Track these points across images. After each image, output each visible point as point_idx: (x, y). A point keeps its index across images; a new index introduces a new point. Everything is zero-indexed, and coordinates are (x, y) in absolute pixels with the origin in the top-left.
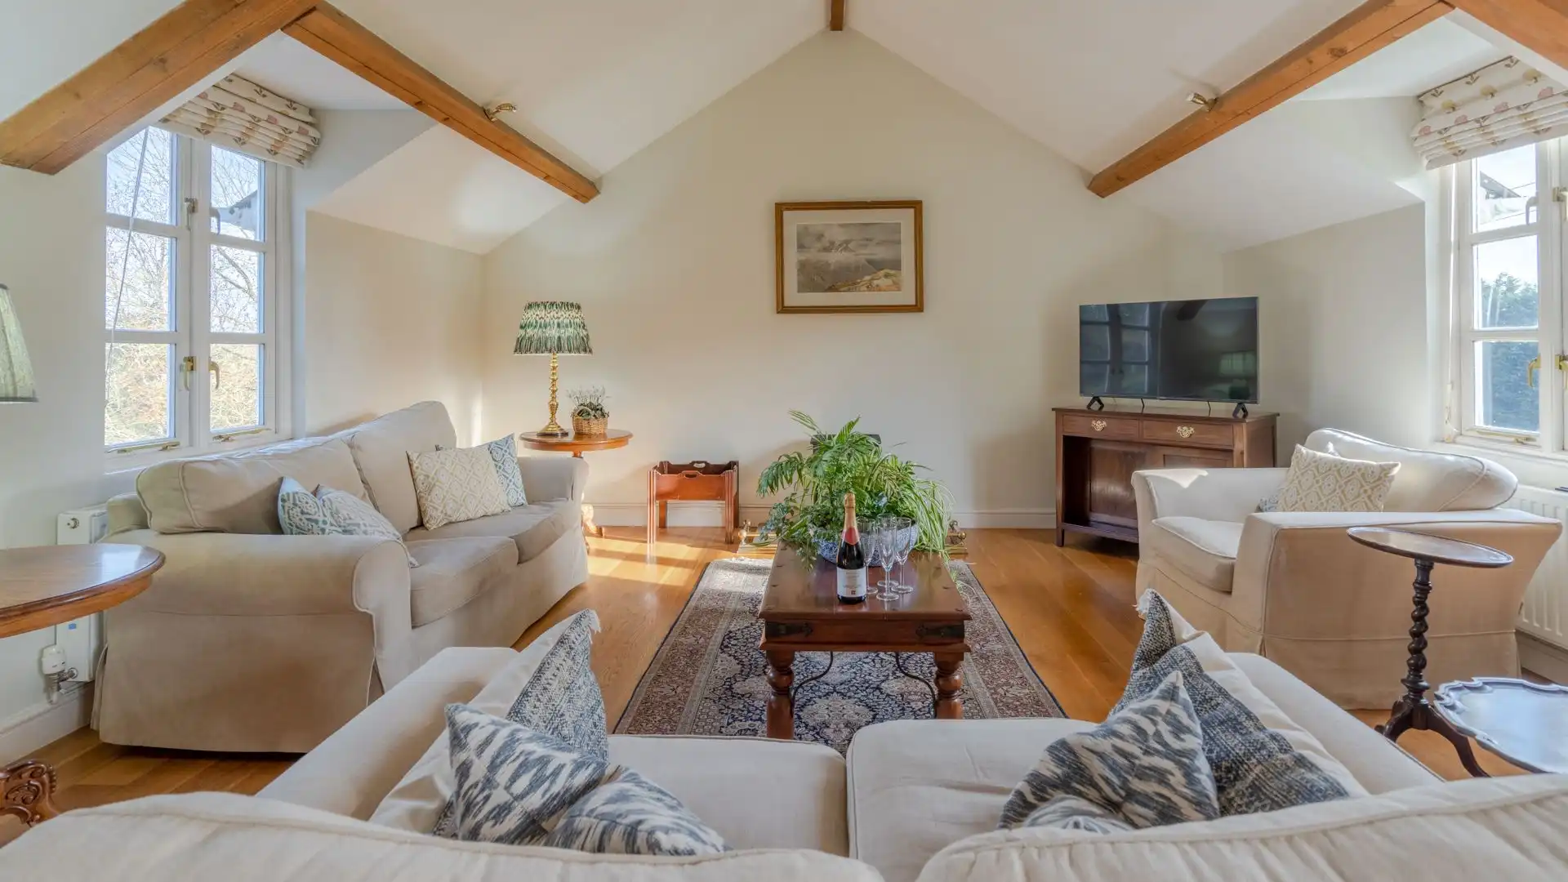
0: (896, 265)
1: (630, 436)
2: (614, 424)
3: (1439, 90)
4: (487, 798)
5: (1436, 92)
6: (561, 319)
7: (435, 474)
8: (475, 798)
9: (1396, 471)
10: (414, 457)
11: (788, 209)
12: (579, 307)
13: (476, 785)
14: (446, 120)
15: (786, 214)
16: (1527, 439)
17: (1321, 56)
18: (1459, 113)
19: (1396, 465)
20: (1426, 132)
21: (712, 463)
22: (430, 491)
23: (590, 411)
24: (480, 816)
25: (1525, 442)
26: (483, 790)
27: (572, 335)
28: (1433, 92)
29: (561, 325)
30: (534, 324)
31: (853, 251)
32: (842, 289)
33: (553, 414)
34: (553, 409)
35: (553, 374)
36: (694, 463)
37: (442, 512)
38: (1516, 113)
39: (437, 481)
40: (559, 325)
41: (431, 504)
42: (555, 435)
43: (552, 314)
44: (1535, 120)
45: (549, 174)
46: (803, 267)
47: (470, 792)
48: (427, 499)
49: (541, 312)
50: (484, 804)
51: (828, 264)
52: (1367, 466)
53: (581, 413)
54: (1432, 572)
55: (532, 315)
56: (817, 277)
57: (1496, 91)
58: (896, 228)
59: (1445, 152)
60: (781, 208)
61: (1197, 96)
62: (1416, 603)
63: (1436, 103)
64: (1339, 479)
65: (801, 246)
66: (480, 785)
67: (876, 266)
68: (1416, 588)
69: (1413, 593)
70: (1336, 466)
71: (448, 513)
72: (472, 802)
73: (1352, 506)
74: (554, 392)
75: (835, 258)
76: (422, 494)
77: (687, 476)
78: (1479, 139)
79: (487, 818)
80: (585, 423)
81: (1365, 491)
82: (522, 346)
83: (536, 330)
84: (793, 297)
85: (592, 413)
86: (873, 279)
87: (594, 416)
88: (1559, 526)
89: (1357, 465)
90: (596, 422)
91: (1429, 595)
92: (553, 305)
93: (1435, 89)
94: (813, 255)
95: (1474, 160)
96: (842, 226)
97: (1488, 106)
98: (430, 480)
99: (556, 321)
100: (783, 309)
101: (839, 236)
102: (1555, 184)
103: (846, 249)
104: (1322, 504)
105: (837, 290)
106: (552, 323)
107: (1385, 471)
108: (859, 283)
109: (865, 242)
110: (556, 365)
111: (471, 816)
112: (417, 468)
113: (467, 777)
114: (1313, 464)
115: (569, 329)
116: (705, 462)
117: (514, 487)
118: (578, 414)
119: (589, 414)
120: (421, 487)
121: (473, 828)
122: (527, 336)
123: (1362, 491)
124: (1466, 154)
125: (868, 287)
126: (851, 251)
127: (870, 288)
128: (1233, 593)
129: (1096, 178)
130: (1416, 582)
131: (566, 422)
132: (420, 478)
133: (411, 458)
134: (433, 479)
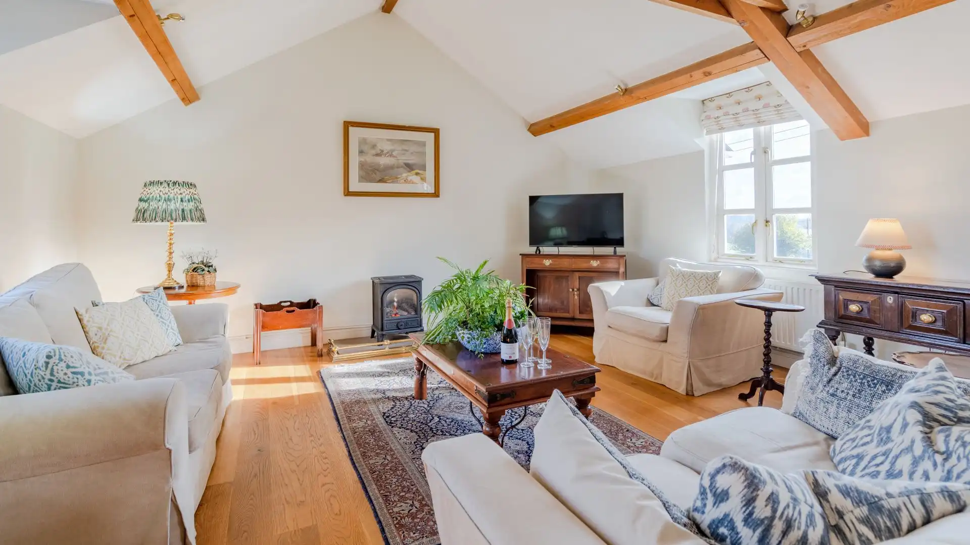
0: (423, 168)
1: (238, 287)
2: (222, 277)
3: (713, 99)
4: (800, 513)
5: (711, 99)
6: (184, 194)
7: (108, 325)
8: (793, 515)
9: (720, 274)
10: (82, 311)
11: (352, 126)
12: (195, 186)
13: (788, 506)
14: (131, 17)
15: (351, 129)
16: (751, 258)
17: (698, 74)
18: (724, 110)
19: (720, 272)
20: (708, 118)
21: (295, 302)
22: (105, 340)
23: (205, 267)
24: (803, 527)
25: (750, 259)
26: (794, 508)
27: (193, 208)
28: (710, 99)
29: (184, 200)
30: (158, 198)
31: (396, 157)
32: (388, 182)
33: (170, 271)
34: (170, 267)
35: (170, 239)
36: (281, 302)
37: (120, 357)
38: (752, 113)
39: (111, 331)
40: (182, 201)
41: (107, 352)
42: (174, 288)
43: (175, 190)
44: (760, 117)
45: (177, 78)
46: (362, 166)
47: (786, 513)
48: (103, 348)
49: (164, 189)
50: (800, 518)
51: (379, 165)
52: (707, 273)
53: (195, 270)
54: (772, 317)
55: (155, 191)
56: (371, 173)
57: (741, 102)
58: (423, 144)
59: (716, 127)
60: (348, 125)
61: (619, 86)
62: (766, 332)
63: (712, 105)
64: (696, 280)
65: (361, 152)
66: (791, 506)
67: (409, 167)
68: (765, 325)
69: (764, 327)
70: (704, 275)
71: (127, 358)
72: (791, 519)
73: (703, 293)
74: (171, 253)
75: (383, 161)
76: (96, 345)
77: (288, 312)
78: (733, 123)
79: (807, 526)
80: (200, 277)
81: (709, 285)
82: (141, 216)
83: (160, 203)
84: (354, 186)
85: (206, 269)
86: (408, 176)
87: (208, 271)
88: (782, 293)
89: (702, 273)
90: (209, 276)
91: (771, 328)
92: (176, 183)
93: (711, 98)
94: (369, 159)
95: (723, 133)
96: (388, 140)
97: (739, 109)
98: (103, 331)
99: (179, 197)
100: (348, 193)
101: (387, 147)
102: (763, 145)
103: (391, 156)
104: (688, 293)
105: (385, 182)
106: (176, 197)
107: (716, 275)
108: (399, 178)
109: (403, 152)
110: (173, 232)
111: (796, 528)
112: (88, 321)
113: (779, 503)
114: (681, 275)
115: (191, 202)
116: (290, 302)
117: (171, 330)
118: (193, 271)
119: (203, 270)
120: (94, 339)
121: (802, 538)
122: (151, 208)
123: (707, 285)
124: (725, 129)
125: (405, 181)
126: (394, 157)
127: (406, 181)
128: (668, 341)
129: (532, 125)
130: (765, 322)
131: (180, 278)
132: (92, 332)
133: (80, 313)
134: (106, 329)
